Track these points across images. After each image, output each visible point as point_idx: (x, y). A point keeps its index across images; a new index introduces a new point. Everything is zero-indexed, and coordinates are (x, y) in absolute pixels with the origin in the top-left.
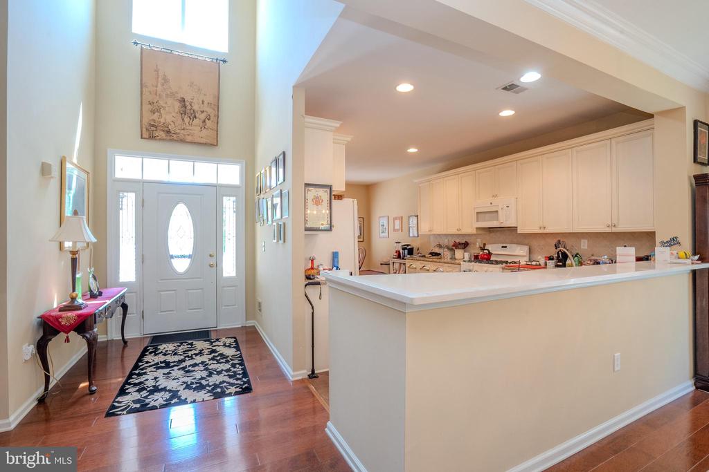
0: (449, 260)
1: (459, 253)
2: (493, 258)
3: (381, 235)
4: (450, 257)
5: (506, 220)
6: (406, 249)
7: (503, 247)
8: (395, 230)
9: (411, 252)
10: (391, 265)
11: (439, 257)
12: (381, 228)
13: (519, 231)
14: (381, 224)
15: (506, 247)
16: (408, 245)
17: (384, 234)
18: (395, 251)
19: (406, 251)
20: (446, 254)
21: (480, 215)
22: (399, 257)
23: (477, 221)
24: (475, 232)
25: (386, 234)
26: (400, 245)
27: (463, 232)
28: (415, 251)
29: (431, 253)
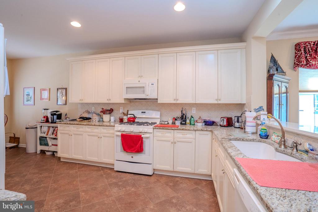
0: (97, 123)
1: (106, 117)
2: (136, 120)
3: (26, 103)
4: (98, 120)
5: (150, 93)
6: (55, 114)
7: (142, 112)
8: (41, 99)
9: (59, 117)
10: (39, 129)
11: (90, 120)
12: (25, 97)
13: (159, 102)
14: (26, 93)
15: (145, 112)
16: (57, 112)
17: (29, 102)
18: (43, 116)
19: (55, 117)
20: (95, 118)
21: (128, 90)
22: (47, 121)
23: (127, 94)
24: (123, 102)
25: (32, 102)
26: (49, 111)
27: (112, 101)
28: (63, 117)
29: (80, 118)
